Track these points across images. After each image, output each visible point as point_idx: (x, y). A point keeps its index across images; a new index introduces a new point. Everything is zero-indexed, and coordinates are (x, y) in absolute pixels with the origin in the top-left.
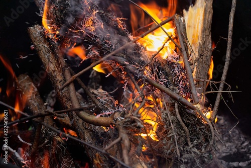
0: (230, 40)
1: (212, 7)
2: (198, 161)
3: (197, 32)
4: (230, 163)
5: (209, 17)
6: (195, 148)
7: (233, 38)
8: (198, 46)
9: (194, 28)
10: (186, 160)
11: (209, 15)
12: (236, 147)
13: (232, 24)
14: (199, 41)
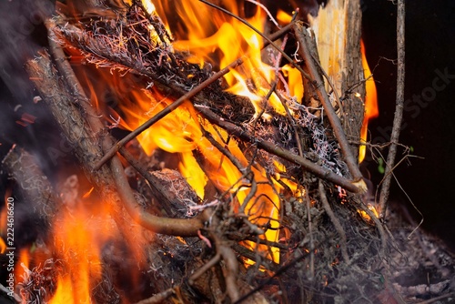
0: (401, 66)
1: (359, 6)
2: (362, 289)
3: (337, 53)
4: (411, 288)
5: (355, 26)
6: (355, 265)
7: (407, 61)
8: (340, 79)
9: (331, 45)
10: (345, 287)
11: (355, 22)
12: (415, 258)
13: (403, 36)
14: (342, 70)
